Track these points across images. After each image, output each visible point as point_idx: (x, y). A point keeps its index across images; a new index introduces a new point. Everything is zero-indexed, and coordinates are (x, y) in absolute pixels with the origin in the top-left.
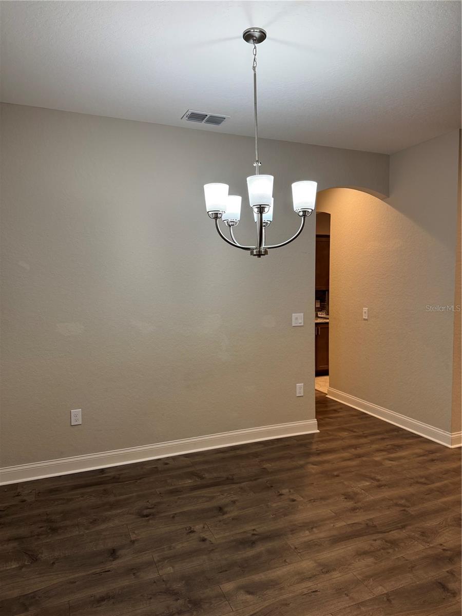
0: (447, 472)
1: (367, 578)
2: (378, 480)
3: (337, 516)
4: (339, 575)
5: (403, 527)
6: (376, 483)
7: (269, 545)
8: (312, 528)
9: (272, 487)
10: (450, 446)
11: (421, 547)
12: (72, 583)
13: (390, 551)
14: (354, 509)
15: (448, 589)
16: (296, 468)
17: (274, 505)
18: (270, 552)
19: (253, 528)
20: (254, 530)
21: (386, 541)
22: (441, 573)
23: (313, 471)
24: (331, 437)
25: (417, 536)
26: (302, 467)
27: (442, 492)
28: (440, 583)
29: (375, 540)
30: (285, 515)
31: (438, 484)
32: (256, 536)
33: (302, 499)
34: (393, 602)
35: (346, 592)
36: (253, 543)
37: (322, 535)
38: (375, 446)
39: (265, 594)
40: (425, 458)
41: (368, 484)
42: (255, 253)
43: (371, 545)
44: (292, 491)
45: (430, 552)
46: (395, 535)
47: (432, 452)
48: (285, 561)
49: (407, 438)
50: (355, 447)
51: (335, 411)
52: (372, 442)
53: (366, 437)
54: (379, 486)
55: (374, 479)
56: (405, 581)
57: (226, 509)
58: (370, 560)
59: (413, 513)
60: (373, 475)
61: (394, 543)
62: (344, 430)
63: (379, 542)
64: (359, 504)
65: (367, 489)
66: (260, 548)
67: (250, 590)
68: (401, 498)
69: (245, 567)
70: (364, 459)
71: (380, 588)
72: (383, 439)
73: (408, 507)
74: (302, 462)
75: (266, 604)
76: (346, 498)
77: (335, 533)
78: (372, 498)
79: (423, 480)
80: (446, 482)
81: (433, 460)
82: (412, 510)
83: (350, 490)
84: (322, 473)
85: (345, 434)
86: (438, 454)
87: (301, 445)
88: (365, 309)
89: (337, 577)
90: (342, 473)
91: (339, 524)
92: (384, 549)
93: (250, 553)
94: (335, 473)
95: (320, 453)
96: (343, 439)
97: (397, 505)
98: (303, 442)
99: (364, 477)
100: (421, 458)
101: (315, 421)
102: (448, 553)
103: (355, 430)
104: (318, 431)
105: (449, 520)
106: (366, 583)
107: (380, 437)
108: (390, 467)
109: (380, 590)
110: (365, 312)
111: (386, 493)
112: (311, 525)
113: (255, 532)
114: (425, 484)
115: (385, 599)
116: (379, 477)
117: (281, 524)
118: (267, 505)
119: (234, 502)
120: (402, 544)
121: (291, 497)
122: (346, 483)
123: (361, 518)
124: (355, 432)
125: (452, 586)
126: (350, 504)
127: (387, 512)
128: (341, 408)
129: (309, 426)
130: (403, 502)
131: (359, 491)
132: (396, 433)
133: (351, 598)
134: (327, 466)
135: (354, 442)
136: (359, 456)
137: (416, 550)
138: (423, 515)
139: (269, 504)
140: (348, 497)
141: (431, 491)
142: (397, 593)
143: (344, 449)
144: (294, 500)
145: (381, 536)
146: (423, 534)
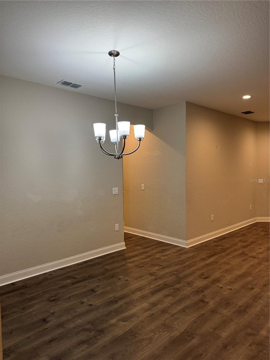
0: (189, 258)
1: (172, 304)
2: (162, 266)
3: (150, 283)
4: (160, 306)
5: (179, 283)
6: (161, 267)
7: (124, 301)
8: (141, 290)
9: (114, 276)
10: (187, 247)
11: (189, 289)
12: (29, 338)
13: (178, 293)
14: (156, 279)
15: (205, 302)
16: (122, 266)
17: (119, 284)
18: (126, 303)
19: (113, 295)
20: (114, 296)
21: (175, 289)
22: (200, 296)
23: (131, 266)
24: (133, 250)
25: (186, 285)
26: (124, 265)
27: (190, 266)
28: (201, 300)
29: (170, 290)
30: (126, 287)
31: (187, 263)
32: (116, 299)
33: (131, 279)
34: (186, 311)
35: (166, 311)
36: (116, 302)
37: (146, 292)
38: (154, 251)
39: (132, 320)
40: (178, 253)
41: (158, 268)
42: (117, 157)
43: (169, 292)
44: (124, 276)
45: (193, 290)
46: (177, 286)
47: (180, 250)
48: (134, 305)
49: (167, 246)
50: (146, 252)
51: (130, 238)
52: (152, 250)
53: (149, 247)
54: (163, 268)
55: (160, 265)
56: (187, 302)
57: (95, 290)
58: (171, 298)
59: (181, 276)
60: (159, 264)
61: (178, 289)
62: (137, 246)
63: (172, 290)
64: (157, 277)
65: (158, 270)
66: (121, 303)
67: (124, 320)
68: (174, 271)
69: (117, 312)
70: (152, 257)
71: (179, 307)
72: (157, 247)
73: (179, 274)
74: (124, 263)
75: (134, 324)
76: (151, 275)
77: (151, 290)
78: (162, 273)
79: (180, 263)
80: (190, 262)
81: (181, 254)
82: (181, 275)
83: (151, 272)
84: (135, 266)
85: (138, 247)
86: (183, 251)
87: (120, 256)
88: (143, 185)
89: (160, 307)
90: (144, 265)
91: (152, 286)
92: (175, 292)
93: (116, 306)
94: (141, 265)
95: (130, 258)
96: (138, 250)
97: (173, 274)
98: (120, 254)
99: (155, 265)
100: (176, 254)
101: (124, 243)
102: (201, 289)
103: (142, 245)
104: (126, 248)
105: (196, 277)
106: (173, 306)
107: (155, 247)
108: (164, 259)
109: (179, 308)
110: (143, 186)
111: (167, 270)
112: (140, 289)
113: (115, 297)
114: (182, 264)
115: (182, 310)
116: (162, 264)
117: (125, 291)
118: (115, 284)
119: (98, 286)
120: (181, 289)
121: (125, 279)
122: (148, 269)
123: (160, 282)
124: (143, 246)
125: (206, 300)
126: (153, 277)
127: (170, 278)
128: (132, 236)
129: (121, 246)
130: (175, 273)
131: (155, 271)
132: (161, 244)
133: (169, 313)
134: (136, 263)
135: (144, 250)
136: (149, 256)
137: (187, 290)
138: (186, 276)
139: (116, 284)
140: (151, 274)
141: (185, 267)
142: (187, 307)
143: (141, 254)
144: (127, 280)
145: (171, 288)
146: (188, 284)
